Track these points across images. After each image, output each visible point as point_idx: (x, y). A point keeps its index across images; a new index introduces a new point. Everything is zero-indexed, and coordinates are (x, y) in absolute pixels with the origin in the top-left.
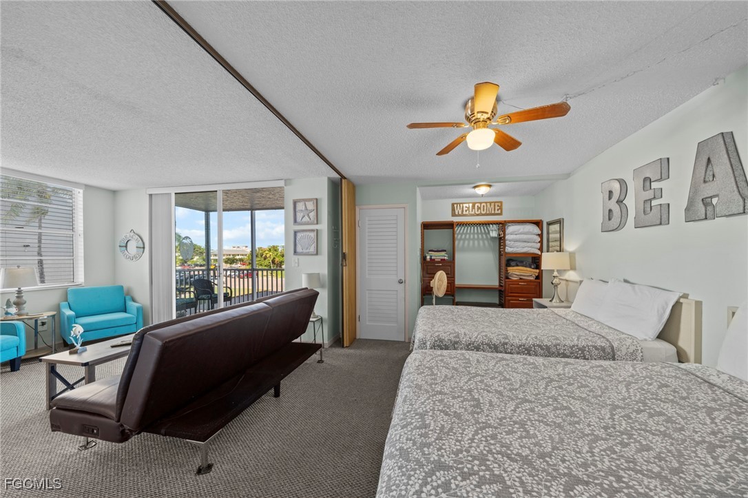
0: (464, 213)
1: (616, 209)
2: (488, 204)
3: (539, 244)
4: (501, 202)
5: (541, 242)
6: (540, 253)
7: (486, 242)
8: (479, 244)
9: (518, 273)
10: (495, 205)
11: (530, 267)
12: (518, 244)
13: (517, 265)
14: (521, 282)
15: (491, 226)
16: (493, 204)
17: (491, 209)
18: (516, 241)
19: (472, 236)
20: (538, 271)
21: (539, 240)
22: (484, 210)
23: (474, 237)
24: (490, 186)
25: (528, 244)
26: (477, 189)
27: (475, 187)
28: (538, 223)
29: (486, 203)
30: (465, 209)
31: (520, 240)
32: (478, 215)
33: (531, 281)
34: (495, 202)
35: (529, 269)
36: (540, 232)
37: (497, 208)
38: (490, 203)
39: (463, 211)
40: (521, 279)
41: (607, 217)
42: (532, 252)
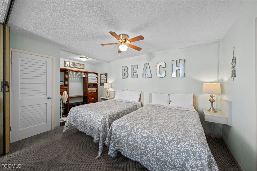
0: (70, 66)
1: (126, 73)
2: (80, 64)
3: (97, 80)
4: (84, 65)
5: (98, 80)
6: (97, 83)
7: (79, 79)
8: (76, 79)
9: (91, 90)
10: (82, 65)
11: (95, 88)
12: (91, 80)
13: (91, 87)
14: (92, 93)
15: (82, 73)
16: (81, 65)
17: (81, 67)
18: (91, 79)
19: (73, 76)
20: (96, 89)
21: (97, 79)
22: (78, 66)
23: (74, 76)
24: (87, 58)
25: (94, 80)
26: (82, 58)
27: (81, 57)
28: (97, 74)
29: (79, 64)
30: (70, 64)
31: (92, 79)
32: (76, 68)
33: (95, 92)
34: (82, 64)
35: (94, 88)
36: (97, 77)
37: (83, 66)
38: (81, 64)
39: (69, 65)
40: (92, 92)
41: (124, 75)
42: (95, 83)
